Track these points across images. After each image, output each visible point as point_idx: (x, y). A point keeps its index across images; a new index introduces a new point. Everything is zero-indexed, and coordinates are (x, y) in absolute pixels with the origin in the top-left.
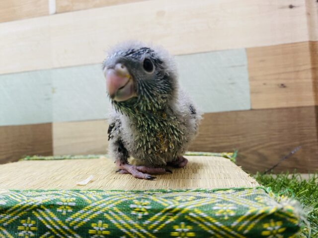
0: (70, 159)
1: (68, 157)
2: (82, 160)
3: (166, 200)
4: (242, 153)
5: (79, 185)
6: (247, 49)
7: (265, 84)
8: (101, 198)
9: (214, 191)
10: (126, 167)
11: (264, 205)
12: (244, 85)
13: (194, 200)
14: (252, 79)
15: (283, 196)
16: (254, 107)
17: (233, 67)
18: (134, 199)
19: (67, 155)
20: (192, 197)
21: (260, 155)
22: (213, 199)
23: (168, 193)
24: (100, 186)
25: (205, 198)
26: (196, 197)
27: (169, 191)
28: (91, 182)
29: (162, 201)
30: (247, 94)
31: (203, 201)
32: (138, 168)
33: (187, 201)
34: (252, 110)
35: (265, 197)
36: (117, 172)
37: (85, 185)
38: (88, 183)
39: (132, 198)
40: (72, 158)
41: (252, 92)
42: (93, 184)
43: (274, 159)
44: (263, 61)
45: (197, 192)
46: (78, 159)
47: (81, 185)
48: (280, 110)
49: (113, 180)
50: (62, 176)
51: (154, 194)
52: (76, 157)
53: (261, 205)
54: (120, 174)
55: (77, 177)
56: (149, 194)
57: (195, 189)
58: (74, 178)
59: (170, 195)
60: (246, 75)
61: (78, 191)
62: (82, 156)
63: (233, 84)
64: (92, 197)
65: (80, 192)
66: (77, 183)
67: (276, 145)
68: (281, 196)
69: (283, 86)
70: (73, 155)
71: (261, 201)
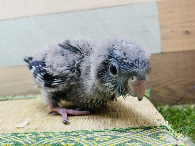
0: (12, 99)
1: (10, 97)
2: (22, 101)
3: (87, 142)
4: (155, 89)
5: (18, 128)
6: (157, 2)
7: (173, 31)
8: (35, 141)
9: (126, 130)
10: (57, 110)
11: (164, 142)
12: (156, 33)
13: (110, 140)
14: (162, 27)
15: (179, 133)
16: (164, 51)
17: (147, 17)
18: (62, 142)
19: (9, 95)
20: (108, 137)
21: (169, 89)
22: (125, 139)
23: (90, 133)
24: (35, 128)
25: (119, 137)
26: (112, 136)
27: (91, 131)
28: (28, 124)
29: (84, 142)
30: (159, 40)
31: (117, 141)
32: (67, 111)
33: (104, 141)
34: (162, 53)
35: (166, 135)
36: (50, 113)
37: (24, 127)
38: (26, 125)
39: (60, 141)
40: (14, 98)
41: (162, 38)
42: (30, 126)
43: (181, 93)
44: (170, 12)
45: (114, 132)
46: (18, 99)
47: (20, 128)
48: (185, 52)
49: (46, 121)
50: (4, 119)
51: (78, 135)
52: (17, 97)
53: (161, 142)
54: (52, 115)
55: (17, 120)
56: (74, 136)
57: (112, 129)
58: (14, 121)
59: (92, 135)
60: (157, 24)
61: (16, 134)
62: (22, 97)
63: (146, 32)
64: (28, 141)
65: (19, 135)
66: (16, 127)
67: (182, 81)
68: (178, 132)
69: (187, 32)
70: (14, 96)
71: (162, 139)
